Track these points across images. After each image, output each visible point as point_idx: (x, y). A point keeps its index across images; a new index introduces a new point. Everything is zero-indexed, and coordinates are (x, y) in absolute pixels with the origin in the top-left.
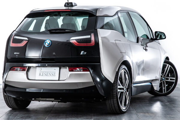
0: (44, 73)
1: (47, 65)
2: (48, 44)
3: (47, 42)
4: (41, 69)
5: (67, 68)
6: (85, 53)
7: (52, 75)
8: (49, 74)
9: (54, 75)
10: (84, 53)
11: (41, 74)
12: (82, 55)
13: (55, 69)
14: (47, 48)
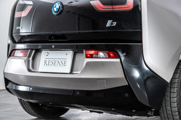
0: (51, 60)
1: (53, 46)
2: (57, 9)
3: (56, 7)
4: (47, 54)
5: (83, 53)
6: (115, 24)
7: (61, 64)
8: (57, 62)
9: (64, 64)
10: (112, 24)
11: (47, 63)
12: (108, 27)
13: (66, 54)
14: (56, 16)
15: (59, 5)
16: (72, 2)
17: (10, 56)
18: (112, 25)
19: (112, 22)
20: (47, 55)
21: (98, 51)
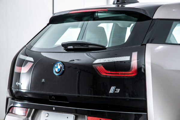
1: (54, 109)
4: (47, 115)
5: (85, 118)
6: (118, 91)
10: (115, 90)
12: (111, 93)
13: (68, 118)
14: (57, 77)
15: (61, 65)
16: (73, 61)
17: (8, 112)
18: (115, 92)
19: (116, 88)
20: (47, 117)
21: (101, 118)
